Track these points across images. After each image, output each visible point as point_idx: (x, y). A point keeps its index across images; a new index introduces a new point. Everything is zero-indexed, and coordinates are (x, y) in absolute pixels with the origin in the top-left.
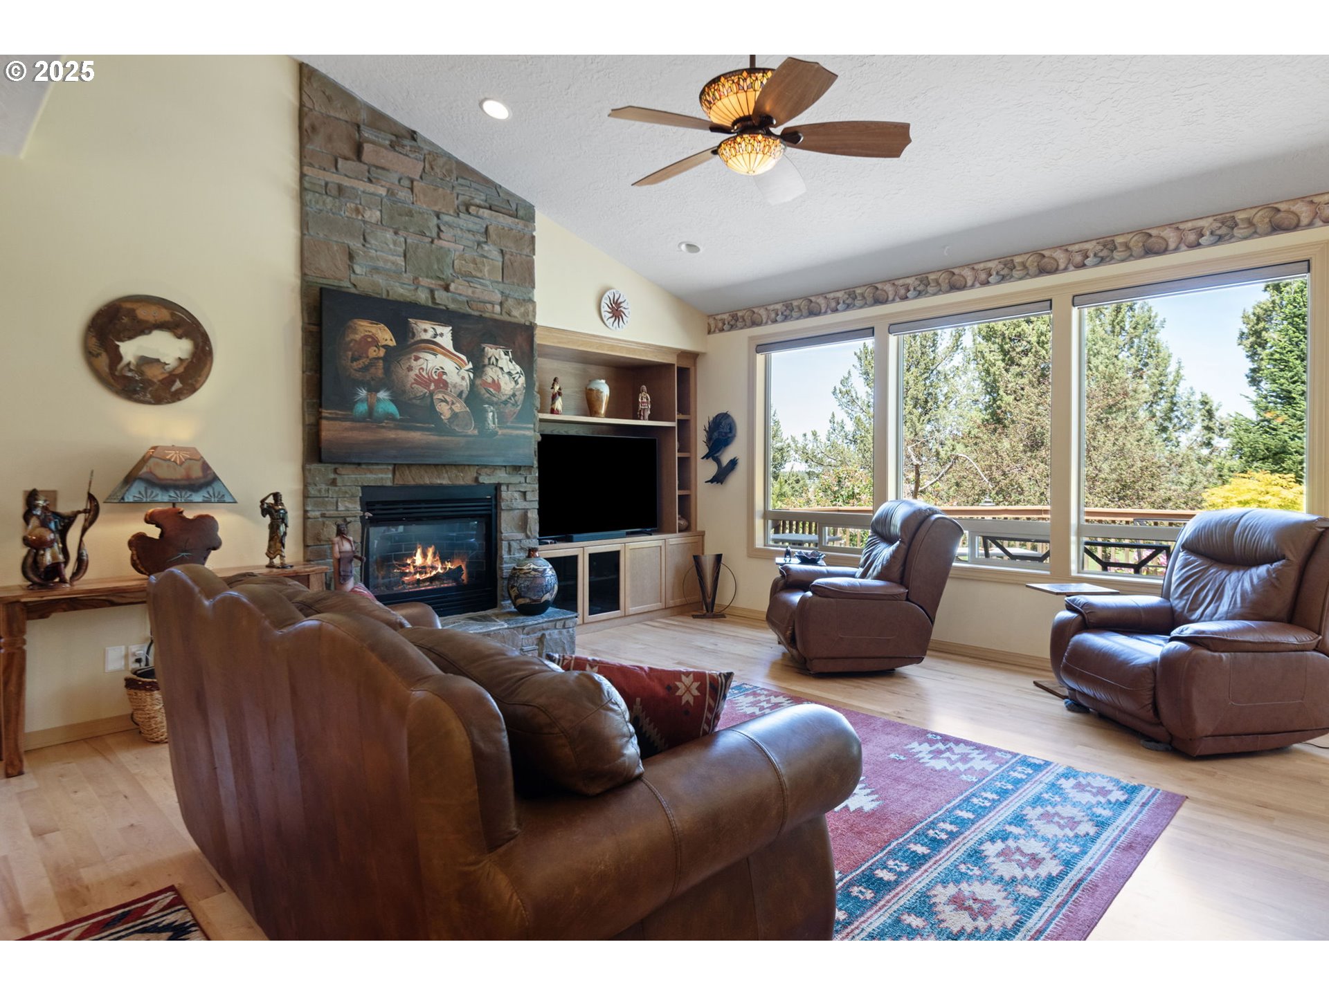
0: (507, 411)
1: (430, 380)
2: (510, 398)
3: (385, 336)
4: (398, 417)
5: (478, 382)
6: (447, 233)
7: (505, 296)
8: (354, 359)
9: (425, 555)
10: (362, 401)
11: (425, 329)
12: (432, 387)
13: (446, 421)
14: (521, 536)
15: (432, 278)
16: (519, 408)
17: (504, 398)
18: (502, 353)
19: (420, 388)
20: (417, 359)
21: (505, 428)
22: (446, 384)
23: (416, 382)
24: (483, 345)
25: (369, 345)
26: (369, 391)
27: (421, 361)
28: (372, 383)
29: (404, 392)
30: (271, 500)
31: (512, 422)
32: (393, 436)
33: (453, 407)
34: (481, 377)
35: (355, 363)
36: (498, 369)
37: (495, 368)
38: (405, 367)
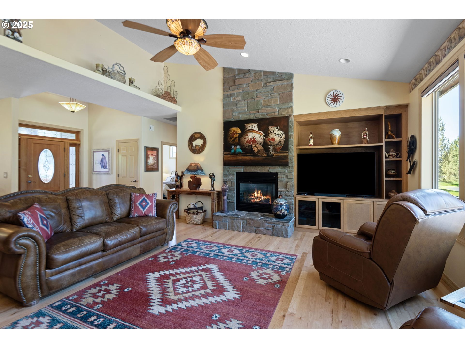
0: (277, 147)
1: (251, 141)
2: (279, 143)
3: (238, 131)
4: (242, 153)
5: (267, 139)
6: (260, 95)
7: (280, 109)
8: (231, 138)
9: (258, 193)
10: (233, 149)
11: (249, 126)
12: (252, 143)
13: (256, 153)
14: (285, 190)
15: (255, 110)
16: (282, 146)
17: (276, 143)
18: (276, 128)
19: (248, 144)
20: (247, 135)
21: (276, 153)
22: (256, 141)
23: (247, 142)
24: (269, 127)
25: (234, 134)
26: (234, 146)
27: (248, 136)
28: (235, 144)
29: (244, 145)
30: (211, 175)
31: (279, 151)
32: (241, 158)
33: (258, 148)
34: (268, 137)
35: (231, 140)
36: (274, 134)
37: (273, 134)
38: (244, 138)
